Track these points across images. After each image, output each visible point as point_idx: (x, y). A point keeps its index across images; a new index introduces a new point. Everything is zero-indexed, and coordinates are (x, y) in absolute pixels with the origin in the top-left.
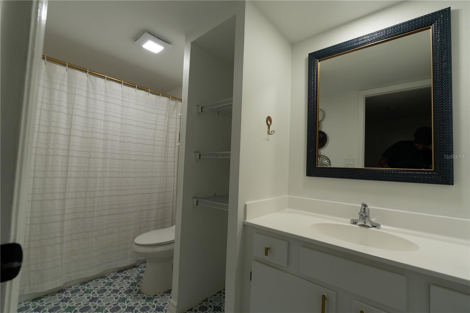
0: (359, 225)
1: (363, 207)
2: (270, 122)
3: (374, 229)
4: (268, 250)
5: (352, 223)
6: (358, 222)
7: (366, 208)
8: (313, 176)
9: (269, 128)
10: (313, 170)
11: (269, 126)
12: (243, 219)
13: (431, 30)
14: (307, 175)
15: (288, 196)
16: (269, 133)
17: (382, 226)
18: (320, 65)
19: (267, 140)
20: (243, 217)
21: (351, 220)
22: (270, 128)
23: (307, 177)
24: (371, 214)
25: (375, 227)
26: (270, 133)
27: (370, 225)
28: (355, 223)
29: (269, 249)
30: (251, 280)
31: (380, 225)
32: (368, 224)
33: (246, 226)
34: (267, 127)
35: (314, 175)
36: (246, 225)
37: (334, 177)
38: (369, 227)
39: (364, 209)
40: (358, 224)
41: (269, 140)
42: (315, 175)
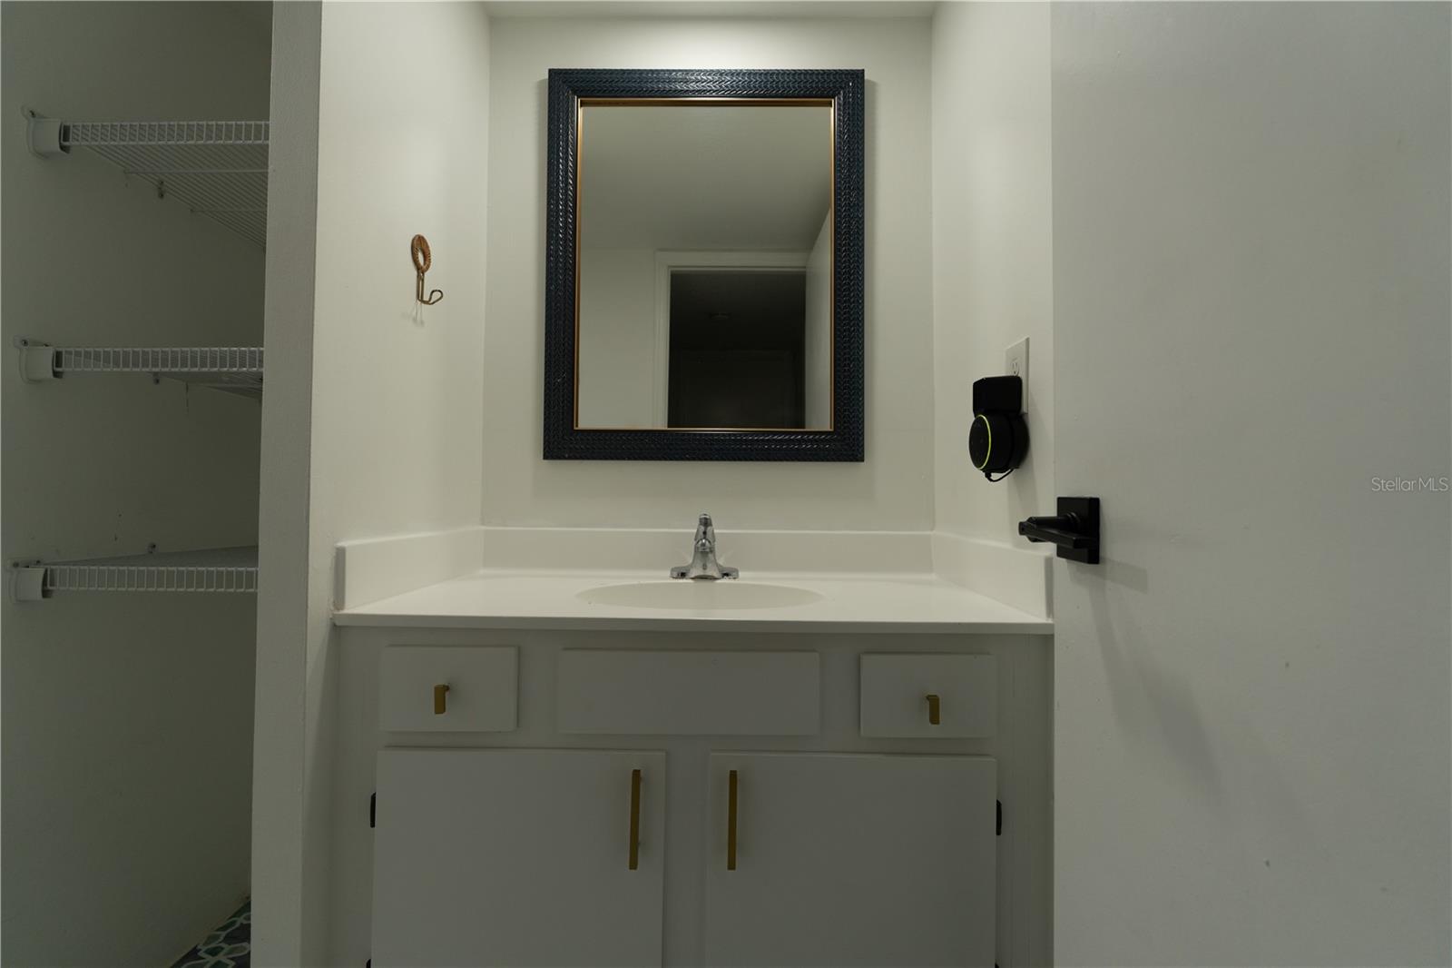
0: (692, 578)
1: (702, 528)
2: (425, 260)
3: (726, 581)
4: (447, 693)
5: (675, 574)
6: (691, 570)
7: (709, 528)
8: (565, 458)
9: (420, 279)
10: (565, 437)
11: (421, 271)
12: (332, 608)
13: (832, 110)
14: (546, 457)
15: (483, 528)
16: (420, 297)
17: (741, 574)
18: (584, 116)
19: (415, 320)
20: (332, 600)
21: (673, 570)
22: (423, 280)
23: (546, 461)
24: (717, 546)
25: (727, 575)
26: (426, 298)
27: (716, 574)
28: (683, 575)
29: (447, 688)
30: (373, 825)
31: (736, 571)
32: (712, 572)
33: (343, 631)
34: (416, 273)
35: (567, 456)
36: (340, 627)
37: (624, 459)
38: (714, 579)
39: (705, 533)
40: (693, 576)
41: (422, 323)
42: (571, 455)
